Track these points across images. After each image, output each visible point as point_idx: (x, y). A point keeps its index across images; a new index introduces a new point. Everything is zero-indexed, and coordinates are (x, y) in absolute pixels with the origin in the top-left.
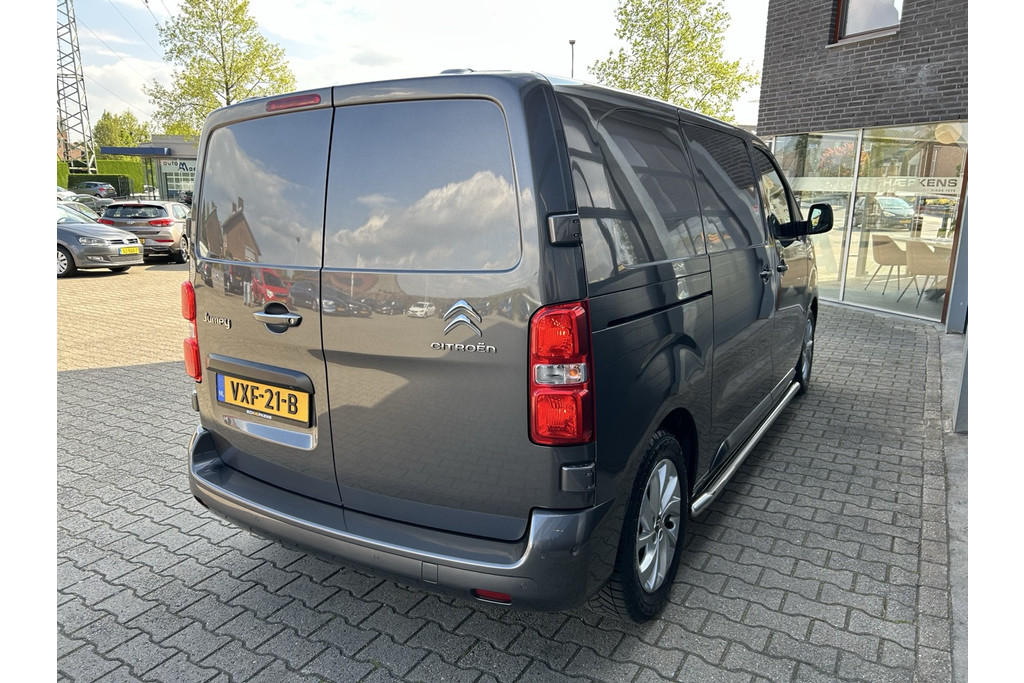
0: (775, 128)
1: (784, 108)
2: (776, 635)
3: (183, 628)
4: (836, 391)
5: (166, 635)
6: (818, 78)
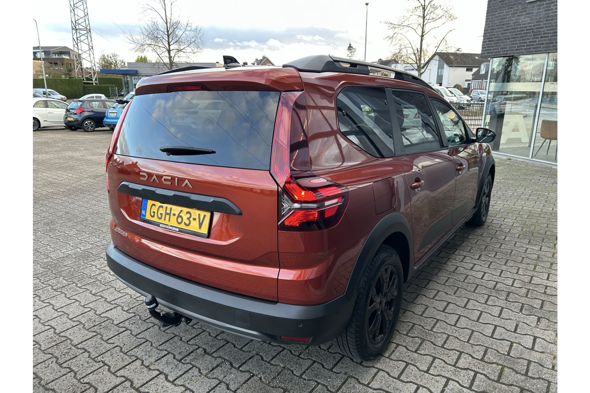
0: (492, 52)
1: (499, 40)
2: (490, 350)
5: (140, 332)
6: (521, 21)
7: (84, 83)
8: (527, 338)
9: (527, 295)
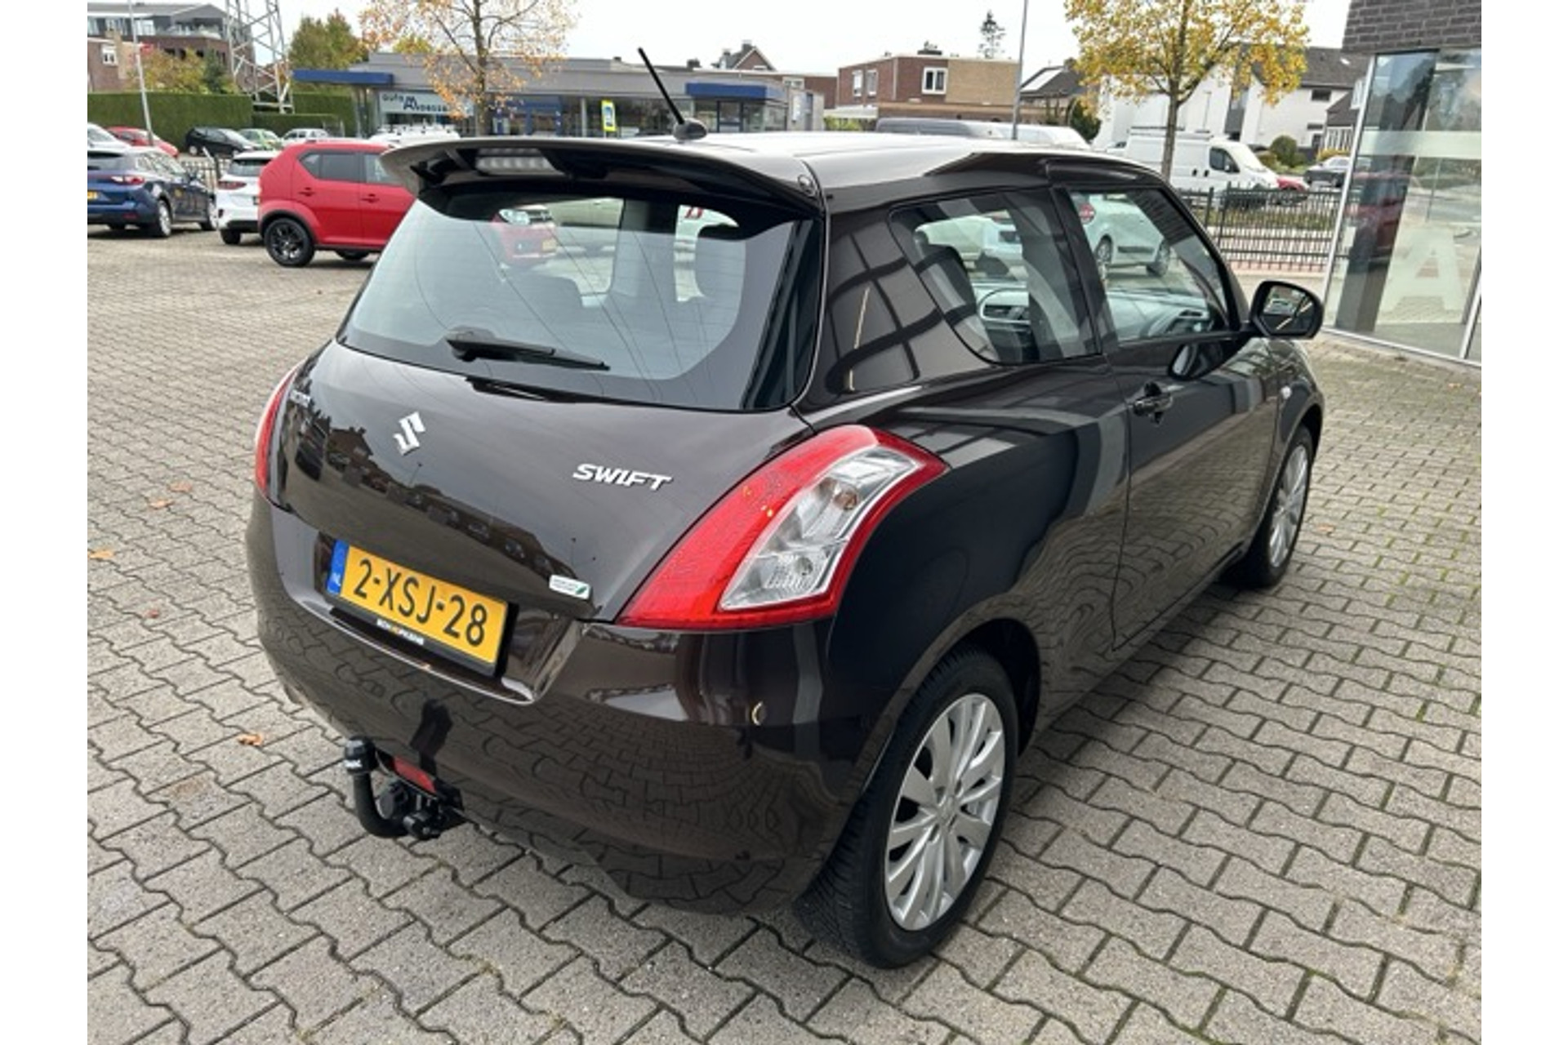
0: (1377, 38)
3: (189, 859)
4: (1430, 522)
7: (256, 108)
8: (1360, 958)
9: (1384, 803)
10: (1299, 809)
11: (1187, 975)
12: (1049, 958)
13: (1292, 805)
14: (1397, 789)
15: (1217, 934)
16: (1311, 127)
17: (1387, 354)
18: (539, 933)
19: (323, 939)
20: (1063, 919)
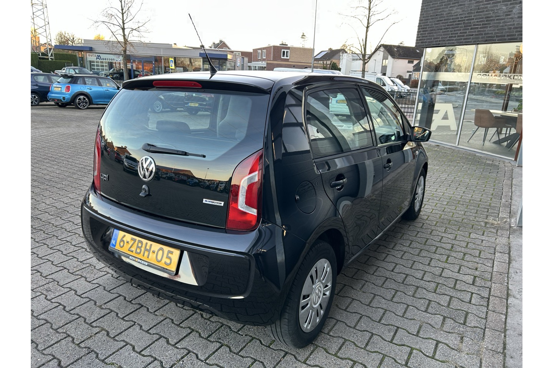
1: (432, 30)
4: (448, 198)
6: (453, 12)
7: (40, 58)
8: (429, 343)
9: (436, 290)
10: (408, 294)
11: (372, 352)
12: (325, 349)
13: (406, 293)
14: (440, 285)
15: (382, 338)
16: (408, 72)
17: (434, 144)
18: (140, 353)
19: (55, 360)
20: (330, 336)
